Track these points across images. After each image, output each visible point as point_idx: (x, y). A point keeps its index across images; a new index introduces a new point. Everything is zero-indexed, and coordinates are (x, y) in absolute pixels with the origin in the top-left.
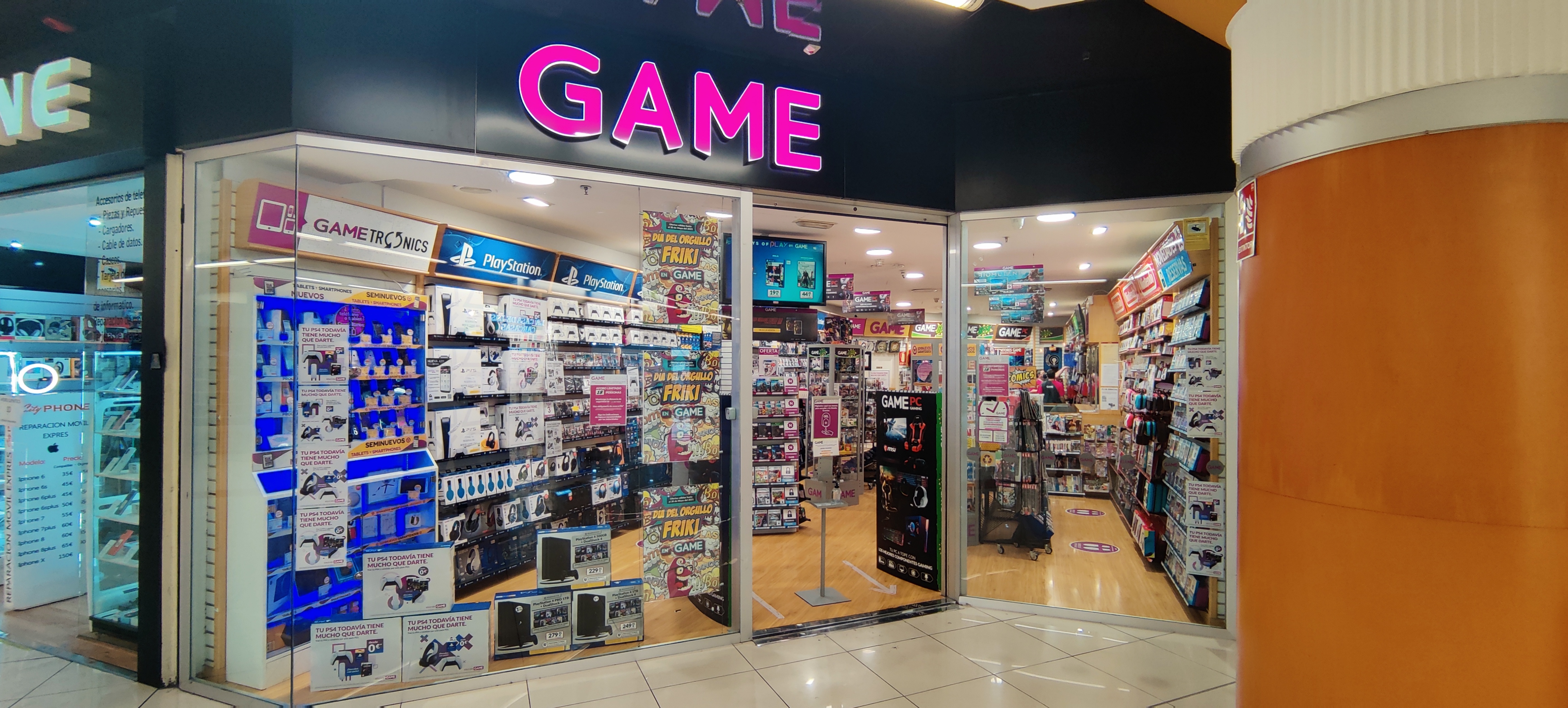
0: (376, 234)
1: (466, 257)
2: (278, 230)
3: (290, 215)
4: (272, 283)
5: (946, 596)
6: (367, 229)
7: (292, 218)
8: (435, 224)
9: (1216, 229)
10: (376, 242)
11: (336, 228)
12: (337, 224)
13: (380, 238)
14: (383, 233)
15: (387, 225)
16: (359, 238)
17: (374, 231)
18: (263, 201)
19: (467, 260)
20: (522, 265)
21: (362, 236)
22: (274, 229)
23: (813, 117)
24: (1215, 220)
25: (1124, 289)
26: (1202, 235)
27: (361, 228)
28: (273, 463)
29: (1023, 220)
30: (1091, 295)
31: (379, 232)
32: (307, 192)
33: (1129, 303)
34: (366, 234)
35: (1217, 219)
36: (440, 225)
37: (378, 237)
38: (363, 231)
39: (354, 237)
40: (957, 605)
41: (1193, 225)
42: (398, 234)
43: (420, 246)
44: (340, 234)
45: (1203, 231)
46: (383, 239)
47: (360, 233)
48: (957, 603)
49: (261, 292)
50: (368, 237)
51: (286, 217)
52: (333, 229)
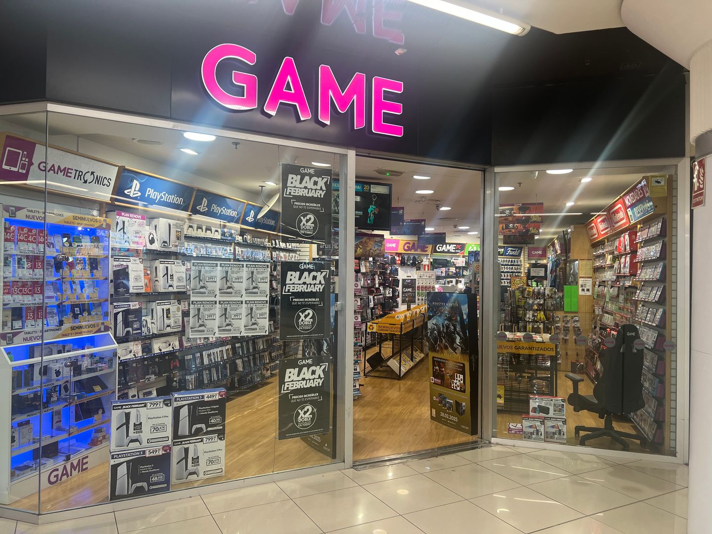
0: (78, 172)
1: (135, 191)
2: (15, 169)
3: (24, 159)
4: (14, 208)
5: (482, 438)
6: (72, 170)
7: (25, 161)
8: (116, 166)
9: (672, 183)
10: (78, 179)
11: (53, 169)
12: (53, 166)
13: (81, 176)
14: (82, 172)
15: (85, 166)
16: (67, 176)
17: (76, 171)
18: (8, 148)
19: (135, 192)
20: (171, 196)
21: (69, 174)
22: (13, 169)
23: (396, 98)
24: (671, 176)
25: (599, 220)
26: (662, 186)
27: (69, 169)
28: (13, 341)
29: (537, 172)
30: (573, 224)
31: (80, 171)
32: (35, 141)
33: (602, 231)
34: (71, 173)
35: (672, 175)
36: (120, 167)
37: (79, 175)
38: (70, 171)
39: (64, 175)
40: (490, 445)
41: (656, 179)
42: (92, 173)
43: (106, 182)
44: (55, 173)
45: (663, 183)
46: (82, 177)
47: (68, 172)
48: (490, 442)
49: (7, 215)
50: (73, 175)
51: (21, 160)
52: (50, 169)
